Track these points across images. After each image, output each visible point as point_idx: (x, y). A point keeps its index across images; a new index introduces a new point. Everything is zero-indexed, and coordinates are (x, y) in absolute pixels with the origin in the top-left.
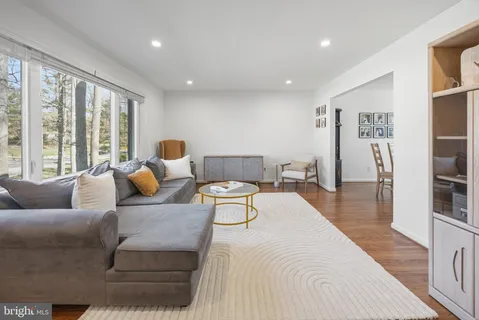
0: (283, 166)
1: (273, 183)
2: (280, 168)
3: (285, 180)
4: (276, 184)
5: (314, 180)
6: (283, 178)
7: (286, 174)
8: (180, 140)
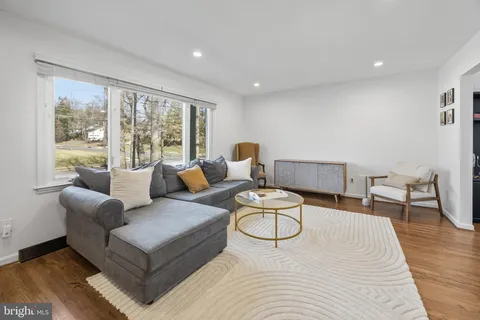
0: (373, 179)
1: (361, 200)
2: (369, 181)
3: (376, 198)
4: (365, 201)
5: (434, 204)
6: (373, 196)
7: (377, 190)
8: (255, 142)
